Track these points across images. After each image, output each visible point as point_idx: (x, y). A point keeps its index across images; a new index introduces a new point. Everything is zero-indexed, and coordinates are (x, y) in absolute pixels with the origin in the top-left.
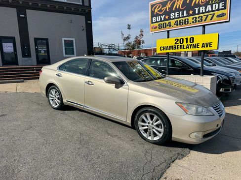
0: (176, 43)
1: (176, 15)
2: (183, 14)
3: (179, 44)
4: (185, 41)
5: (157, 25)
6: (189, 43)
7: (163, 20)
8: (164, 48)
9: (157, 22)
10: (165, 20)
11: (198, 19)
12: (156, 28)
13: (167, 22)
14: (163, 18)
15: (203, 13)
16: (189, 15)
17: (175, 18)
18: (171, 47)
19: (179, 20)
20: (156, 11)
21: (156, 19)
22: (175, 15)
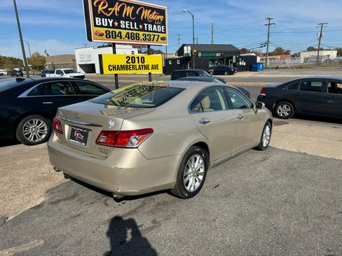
0: (127, 62)
1: (127, 25)
2: (133, 26)
3: (131, 64)
4: (136, 60)
5: (103, 30)
6: (140, 64)
7: (111, 25)
8: (114, 67)
9: (102, 26)
10: (114, 27)
11: (147, 37)
12: (102, 35)
13: (117, 31)
14: (111, 22)
15: (150, 31)
16: (140, 30)
17: (125, 29)
18: (123, 67)
19: (130, 32)
20: (100, 8)
21: (101, 21)
22: (125, 24)
